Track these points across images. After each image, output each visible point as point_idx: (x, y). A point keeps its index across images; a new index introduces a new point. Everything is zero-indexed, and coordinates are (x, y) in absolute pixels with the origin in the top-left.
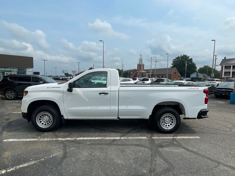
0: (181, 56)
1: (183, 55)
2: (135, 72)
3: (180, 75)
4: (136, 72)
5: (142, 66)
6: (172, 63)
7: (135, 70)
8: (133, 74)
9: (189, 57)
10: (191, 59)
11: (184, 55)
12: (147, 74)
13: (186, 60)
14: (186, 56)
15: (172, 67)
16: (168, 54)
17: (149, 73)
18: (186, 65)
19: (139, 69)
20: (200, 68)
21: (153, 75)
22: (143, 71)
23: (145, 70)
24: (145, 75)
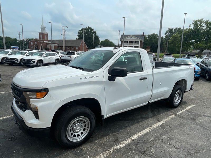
0: (86, 27)
1: (87, 27)
2: (36, 42)
3: (87, 48)
4: (38, 43)
5: (46, 36)
6: (78, 34)
7: (36, 40)
8: (33, 44)
9: (93, 29)
10: (95, 32)
11: (89, 27)
12: (53, 46)
13: (91, 32)
14: (91, 28)
15: (78, 39)
16: (83, 25)
17: (54, 44)
18: (94, 38)
19: (41, 39)
20: (102, 41)
21: (60, 47)
22: (47, 42)
23: (50, 41)
24: (51, 46)
